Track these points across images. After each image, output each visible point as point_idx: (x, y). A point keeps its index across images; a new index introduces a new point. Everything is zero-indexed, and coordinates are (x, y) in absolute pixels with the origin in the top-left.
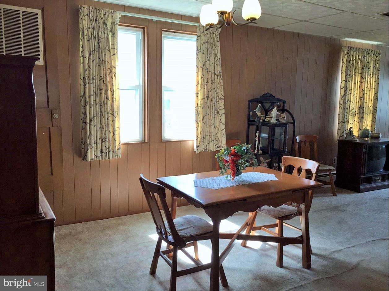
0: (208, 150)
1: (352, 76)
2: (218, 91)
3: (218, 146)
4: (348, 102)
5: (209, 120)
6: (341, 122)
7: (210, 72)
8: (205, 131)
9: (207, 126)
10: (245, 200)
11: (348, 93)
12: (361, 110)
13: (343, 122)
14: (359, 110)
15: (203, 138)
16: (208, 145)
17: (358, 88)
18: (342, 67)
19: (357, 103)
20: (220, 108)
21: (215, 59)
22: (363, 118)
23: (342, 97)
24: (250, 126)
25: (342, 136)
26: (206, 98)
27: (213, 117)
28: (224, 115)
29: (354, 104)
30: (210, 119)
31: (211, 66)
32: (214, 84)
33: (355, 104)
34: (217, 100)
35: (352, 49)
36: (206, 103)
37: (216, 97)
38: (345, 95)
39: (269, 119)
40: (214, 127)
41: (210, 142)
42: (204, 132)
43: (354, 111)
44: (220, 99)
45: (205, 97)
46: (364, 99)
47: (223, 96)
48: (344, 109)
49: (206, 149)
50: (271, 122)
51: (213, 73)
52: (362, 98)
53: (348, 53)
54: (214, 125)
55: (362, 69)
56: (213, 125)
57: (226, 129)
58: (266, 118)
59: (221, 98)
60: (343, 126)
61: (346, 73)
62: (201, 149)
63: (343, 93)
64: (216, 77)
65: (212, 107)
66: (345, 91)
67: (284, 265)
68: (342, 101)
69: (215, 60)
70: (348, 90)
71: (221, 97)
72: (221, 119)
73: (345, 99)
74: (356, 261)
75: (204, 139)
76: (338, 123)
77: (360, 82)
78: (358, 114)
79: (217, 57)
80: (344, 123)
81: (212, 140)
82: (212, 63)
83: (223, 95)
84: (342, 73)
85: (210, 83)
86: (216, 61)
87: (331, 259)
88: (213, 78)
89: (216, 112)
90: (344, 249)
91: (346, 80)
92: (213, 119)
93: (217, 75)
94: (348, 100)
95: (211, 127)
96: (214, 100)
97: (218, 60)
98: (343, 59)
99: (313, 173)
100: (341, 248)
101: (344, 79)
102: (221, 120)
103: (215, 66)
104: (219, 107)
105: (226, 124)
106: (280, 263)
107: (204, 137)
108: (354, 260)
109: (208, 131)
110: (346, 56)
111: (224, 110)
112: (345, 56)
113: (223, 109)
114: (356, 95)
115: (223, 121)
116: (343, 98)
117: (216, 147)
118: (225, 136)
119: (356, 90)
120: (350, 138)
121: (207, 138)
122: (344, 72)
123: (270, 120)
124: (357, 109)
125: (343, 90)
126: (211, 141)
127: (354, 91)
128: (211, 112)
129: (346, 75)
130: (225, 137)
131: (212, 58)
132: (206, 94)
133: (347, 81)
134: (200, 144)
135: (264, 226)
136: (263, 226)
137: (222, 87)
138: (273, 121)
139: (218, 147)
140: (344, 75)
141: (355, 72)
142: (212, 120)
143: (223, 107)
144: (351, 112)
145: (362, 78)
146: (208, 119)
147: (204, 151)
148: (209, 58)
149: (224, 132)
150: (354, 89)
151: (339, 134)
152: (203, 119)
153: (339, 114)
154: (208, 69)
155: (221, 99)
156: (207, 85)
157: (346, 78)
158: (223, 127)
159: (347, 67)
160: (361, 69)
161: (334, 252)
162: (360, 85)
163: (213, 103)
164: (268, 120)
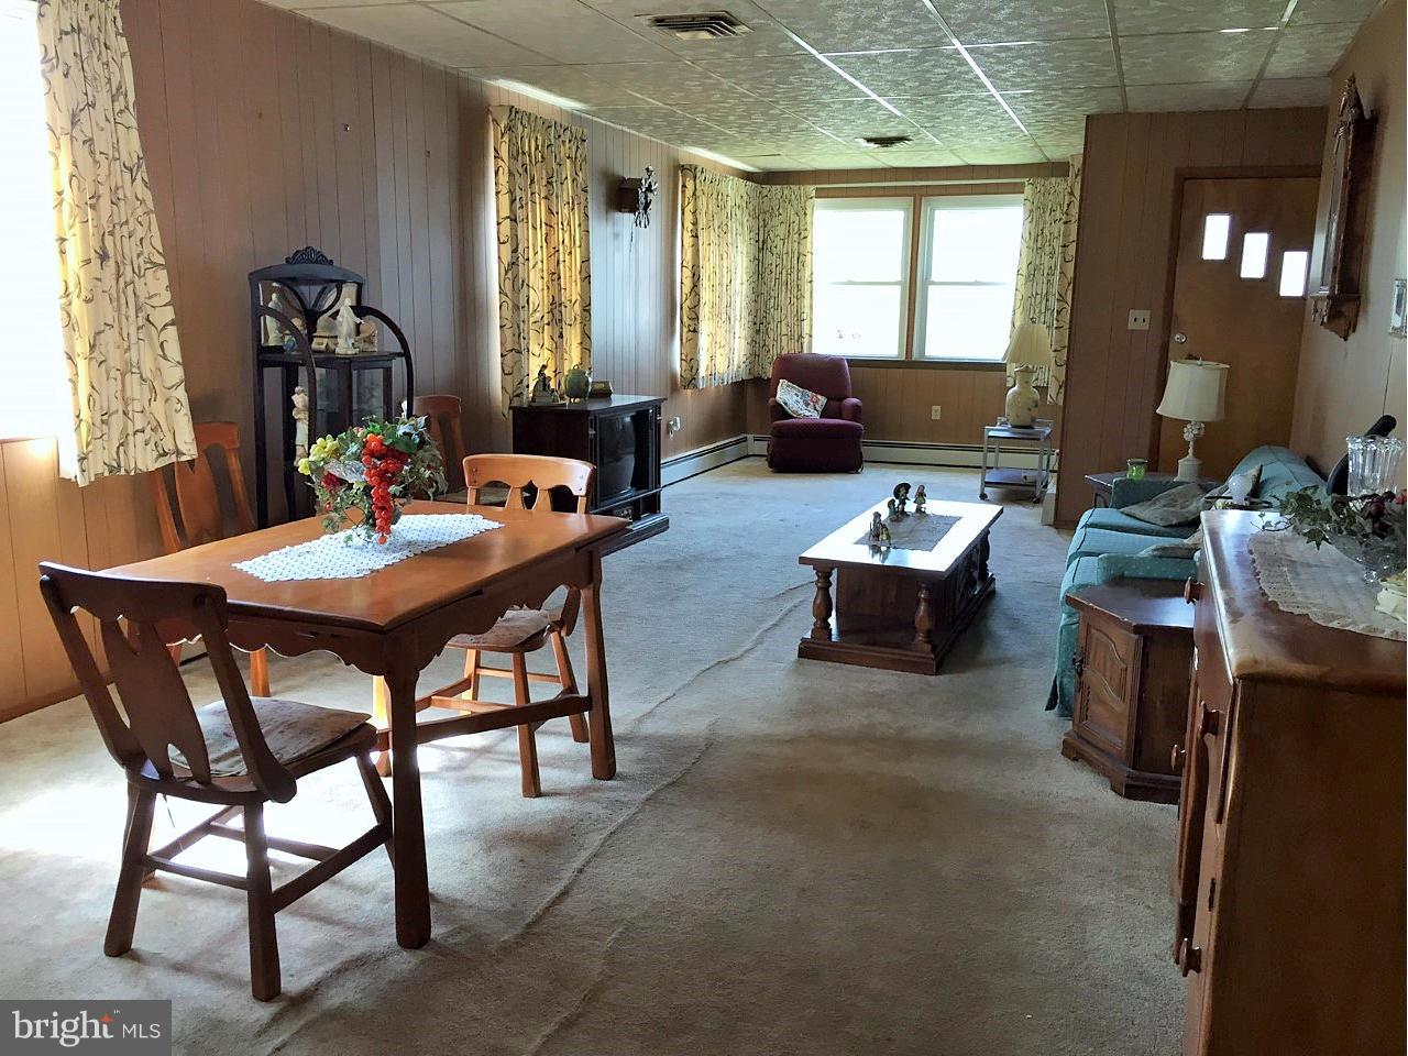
0: (123, 472)
1: (527, 204)
2: (140, 232)
3: (161, 452)
4: (523, 285)
5: (118, 351)
6: (511, 351)
7: (101, 153)
8: (104, 394)
9: (113, 373)
10: (479, 592)
11: (521, 259)
12: (556, 312)
13: (515, 351)
14: (551, 312)
15: (98, 423)
16: (121, 448)
17: (544, 244)
18: (497, 173)
19: (545, 292)
20: (154, 301)
21: (116, 104)
22: (561, 336)
23: (506, 272)
24: (266, 370)
25: (518, 395)
26: (96, 262)
27: (133, 339)
28: (172, 330)
29: (538, 297)
30: (118, 347)
31: (102, 129)
32: (122, 203)
33: (540, 294)
34: (139, 267)
35: (519, 116)
36: (99, 280)
37: (135, 258)
38: (513, 264)
39: (326, 341)
40: (141, 377)
41: (131, 438)
42: (101, 402)
43: (538, 315)
44: (149, 266)
45: (93, 255)
46: (559, 278)
47: (158, 252)
48: (516, 307)
49: (115, 465)
50: (337, 350)
51: (116, 159)
52: (555, 276)
53: (509, 128)
54: (139, 368)
55: (548, 182)
56: (134, 370)
57: (189, 383)
58: (315, 339)
59: (152, 262)
60: (517, 362)
61: (511, 192)
62: (98, 467)
63: (507, 258)
64: (127, 176)
65: (122, 295)
66: (515, 251)
67: (544, 787)
68: (508, 284)
69: (117, 110)
70: (520, 250)
71: (153, 259)
72: (162, 344)
73: (516, 277)
74: (703, 728)
75: (104, 426)
76: (502, 355)
77: (546, 224)
78: (548, 324)
79: (121, 98)
80: (520, 352)
81: (136, 428)
82: (107, 120)
83: (161, 251)
84: (497, 193)
85: (105, 203)
86: (121, 111)
87: (646, 738)
88: (116, 179)
89: (140, 315)
90: (657, 706)
91: (513, 217)
92: (132, 347)
93: (131, 171)
94: (523, 281)
95: (128, 375)
96: (129, 268)
97: (127, 108)
98: (496, 146)
99: (577, 497)
100: (647, 707)
101: (505, 212)
102: (163, 350)
103: (119, 133)
104: (150, 298)
105: (186, 363)
106: (532, 786)
107: (105, 417)
108: (696, 727)
109: (118, 394)
110: (506, 138)
111: (170, 308)
112: (503, 135)
113: (165, 306)
114: (540, 263)
115: (174, 351)
116: (510, 275)
117: (156, 453)
118: (186, 410)
119: (539, 249)
120: (545, 401)
121: (117, 421)
122: (504, 189)
123: (332, 346)
124: (546, 310)
125: (507, 248)
126: (131, 432)
127: (536, 253)
128: (124, 317)
129: (513, 201)
130: (189, 413)
131: (103, 99)
132: (94, 243)
133: (515, 221)
134: (90, 448)
135: (438, 693)
136: (436, 694)
137: (153, 216)
138: (344, 347)
139: (160, 456)
140: (505, 199)
141: (532, 194)
142: (129, 348)
143: (167, 297)
144: (532, 320)
145: (550, 211)
146: (111, 347)
147: (106, 474)
148: (90, 98)
149: (181, 393)
150: (534, 246)
151: (510, 390)
152: (92, 347)
153: (501, 327)
154: (91, 140)
155: (155, 265)
156: (93, 207)
157: (512, 210)
158: (176, 374)
159: (511, 174)
160: (544, 183)
161: (640, 721)
162: (547, 234)
163: (128, 280)
164: (323, 347)
